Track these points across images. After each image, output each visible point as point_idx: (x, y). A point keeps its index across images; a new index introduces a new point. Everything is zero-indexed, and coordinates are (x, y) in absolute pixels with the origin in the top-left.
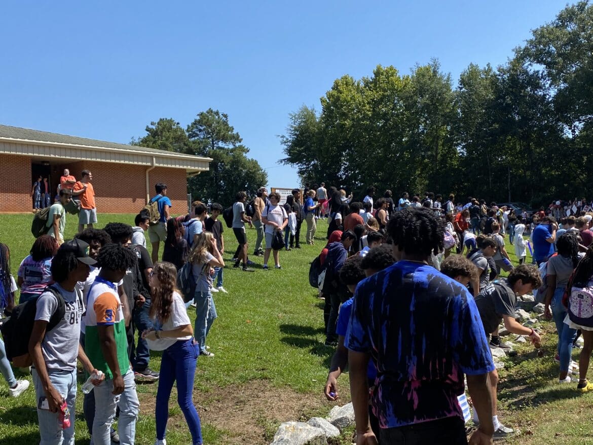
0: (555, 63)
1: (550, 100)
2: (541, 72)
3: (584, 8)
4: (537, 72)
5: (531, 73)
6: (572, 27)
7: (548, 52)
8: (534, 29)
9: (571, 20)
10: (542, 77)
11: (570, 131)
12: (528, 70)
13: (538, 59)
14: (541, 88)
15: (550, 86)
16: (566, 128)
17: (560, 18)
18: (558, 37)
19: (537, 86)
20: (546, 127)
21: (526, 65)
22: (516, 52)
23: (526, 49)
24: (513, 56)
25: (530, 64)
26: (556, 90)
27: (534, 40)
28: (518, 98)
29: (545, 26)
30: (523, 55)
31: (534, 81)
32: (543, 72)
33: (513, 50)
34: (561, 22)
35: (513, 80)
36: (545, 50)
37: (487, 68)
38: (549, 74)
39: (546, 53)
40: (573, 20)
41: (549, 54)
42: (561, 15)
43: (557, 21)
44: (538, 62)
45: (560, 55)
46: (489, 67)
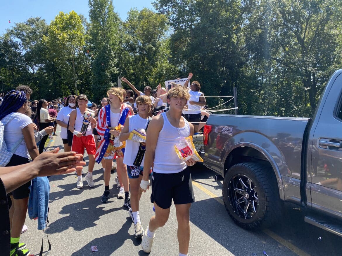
0: (26, 40)
1: (23, 55)
2: (19, 42)
3: (39, 20)
4: (17, 42)
5: (14, 41)
6: (33, 26)
7: (22, 34)
8: (17, 23)
9: (33, 23)
10: (19, 44)
11: (32, 70)
13: (18, 35)
14: (19, 49)
15: (23, 49)
16: (30, 68)
17: (28, 21)
18: (27, 29)
19: (16, 48)
20: (21, 66)
21: (12, 37)
23: (12, 31)
24: (6, 32)
25: (14, 38)
26: (26, 51)
27: (16, 27)
28: (8, 52)
29: (22, 23)
30: (11, 33)
31: (15, 46)
33: (6, 30)
34: (29, 23)
35: (5, 43)
36: (21, 33)
38: (23, 44)
39: (21, 34)
40: (34, 23)
41: (23, 35)
42: (29, 20)
43: (27, 22)
44: (18, 38)
45: (28, 37)
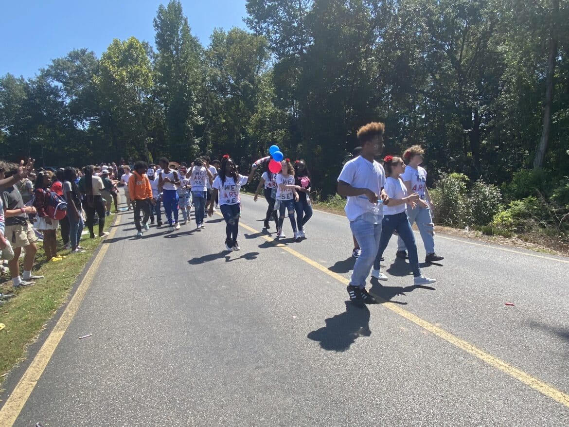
0: (70, 83)
1: (67, 105)
2: (59, 87)
3: (85, 53)
5: (53, 86)
6: (78, 63)
8: (53, 59)
9: (77, 59)
10: (60, 90)
11: (81, 125)
12: (50, 84)
13: (57, 77)
14: (60, 97)
15: (66, 96)
16: (79, 124)
17: (70, 55)
18: (69, 67)
19: (57, 95)
20: (66, 122)
21: (49, 81)
22: (42, 71)
23: (48, 71)
24: (39, 74)
25: (52, 81)
26: (70, 99)
27: (53, 66)
28: (45, 101)
29: (61, 59)
30: (46, 74)
31: (55, 92)
32: (61, 87)
33: (39, 70)
34: (71, 58)
35: (40, 89)
36: (61, 73)
37: (20, 78)
38: (65, 89)
39: (61, 76)
41: (65, 76)
43: (68, 57)
44: (57, 80)
45: (71, 78)
46: (22, 78)
